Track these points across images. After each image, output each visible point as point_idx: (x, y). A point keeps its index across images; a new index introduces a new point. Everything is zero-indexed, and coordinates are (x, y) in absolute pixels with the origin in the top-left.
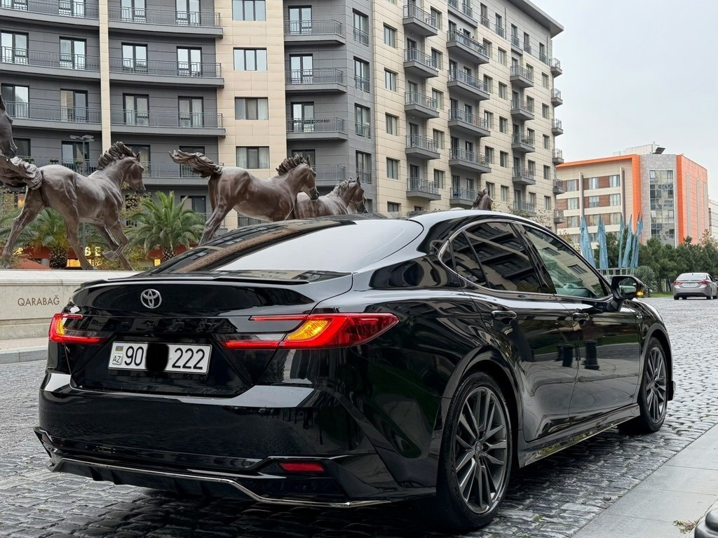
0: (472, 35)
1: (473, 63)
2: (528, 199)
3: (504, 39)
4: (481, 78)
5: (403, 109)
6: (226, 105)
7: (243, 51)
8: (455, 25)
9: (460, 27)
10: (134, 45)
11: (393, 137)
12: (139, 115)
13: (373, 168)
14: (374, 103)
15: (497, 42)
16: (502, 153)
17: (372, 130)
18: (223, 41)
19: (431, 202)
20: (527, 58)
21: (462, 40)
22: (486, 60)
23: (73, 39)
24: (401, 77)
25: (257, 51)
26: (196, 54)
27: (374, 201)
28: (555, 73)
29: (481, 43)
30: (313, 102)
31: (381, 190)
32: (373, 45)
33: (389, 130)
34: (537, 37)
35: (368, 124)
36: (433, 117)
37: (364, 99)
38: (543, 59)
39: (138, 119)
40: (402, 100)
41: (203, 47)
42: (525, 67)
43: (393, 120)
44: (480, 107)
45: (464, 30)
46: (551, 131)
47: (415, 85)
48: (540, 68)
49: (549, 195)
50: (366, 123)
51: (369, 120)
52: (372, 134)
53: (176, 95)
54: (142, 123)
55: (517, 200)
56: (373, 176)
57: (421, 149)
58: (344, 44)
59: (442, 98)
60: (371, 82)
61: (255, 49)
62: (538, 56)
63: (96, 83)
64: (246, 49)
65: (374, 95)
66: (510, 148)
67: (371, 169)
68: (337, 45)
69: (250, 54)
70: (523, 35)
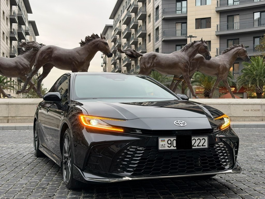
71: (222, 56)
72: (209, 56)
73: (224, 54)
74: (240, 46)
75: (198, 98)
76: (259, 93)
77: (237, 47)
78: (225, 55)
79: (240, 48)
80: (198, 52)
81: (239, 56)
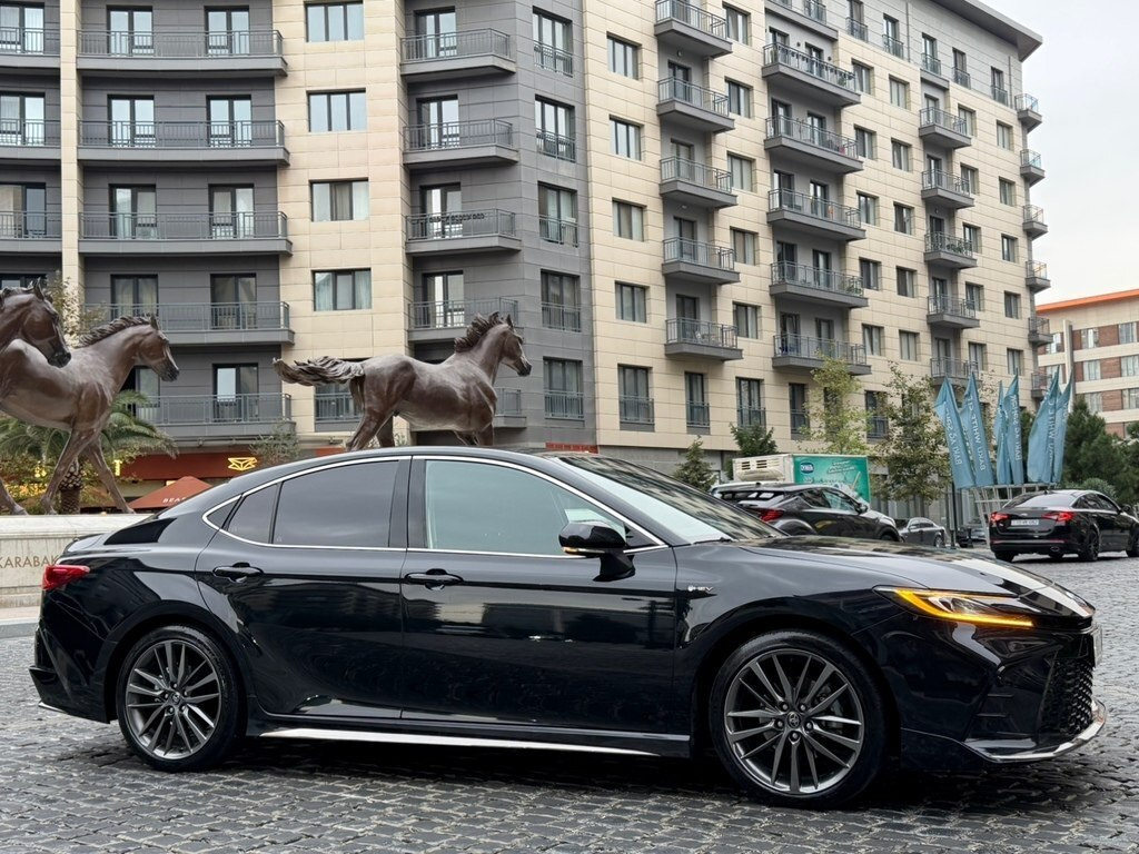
0: (826, 54)
1: (829, 106)
2: (966, 354)
3: (905, 62)
4: (848, 132)
5: (655, 191)
6: (293, 197)
7: (325, 97)
8: (785, 36)
9: (797, 40)
10: (132, 98)
11: (635, 243)
12: (139, 222)
13: (584, 302)
14: (587, 181)
15: (885, 65)
16: (901, 271)
17: (580, 230)
18: (290, 81)
19: (726, 363)
20: (958, 94)
21: (804, 66)
22: (853, 98)
23: (25, 94)
24: (652, 132)
25: (351, 95)
26: (243, 109)
27: (586, 364)
28: (1029, 122)
29: (850, 68)
30: (459, 184)
31: (601, 343)
32: (584, 74)
33: (624, 230)
34: (983, 56)
35: (574, 220)
36: (726, 205)
37: (563, 173)
38: (1000, 96)
39: (138, 229)
40: (654, 177)
41: (253, 94)
42: (955, 111)
43: (635, 214)
44: (845, 185)
45: (808, 46)
46: (1021, 229)
47: (690, 147)
48: (989, 112)
49: (1018, 346)
50: (567, 218)
51: (574, 214)
52: (581, 238)
53: (203, 183)
54: (146, 234)
55: (942, 355)
56: (584, 317)
57: (702, 263)
58: (512, 73)
59: (752, 171)
60: (578, 144)
61: (347, 92)
62: (988, 91)
63: (54, 168)
64: (329, 93)
65: (586, 166)
66: (922, 260)
67: (579, 304)
68: (499, 76)
69: (338, 100)
70: (952, 54)
71: (85, 355)
72: (64, 351)
73: (91, 347)
74: (145, 323)
75: (21, 513)
76: (71, 486)
77: (135, 324)
78: (94, 349)
79: (147, 329)
80: (20, 333)
81: (141, 356)
